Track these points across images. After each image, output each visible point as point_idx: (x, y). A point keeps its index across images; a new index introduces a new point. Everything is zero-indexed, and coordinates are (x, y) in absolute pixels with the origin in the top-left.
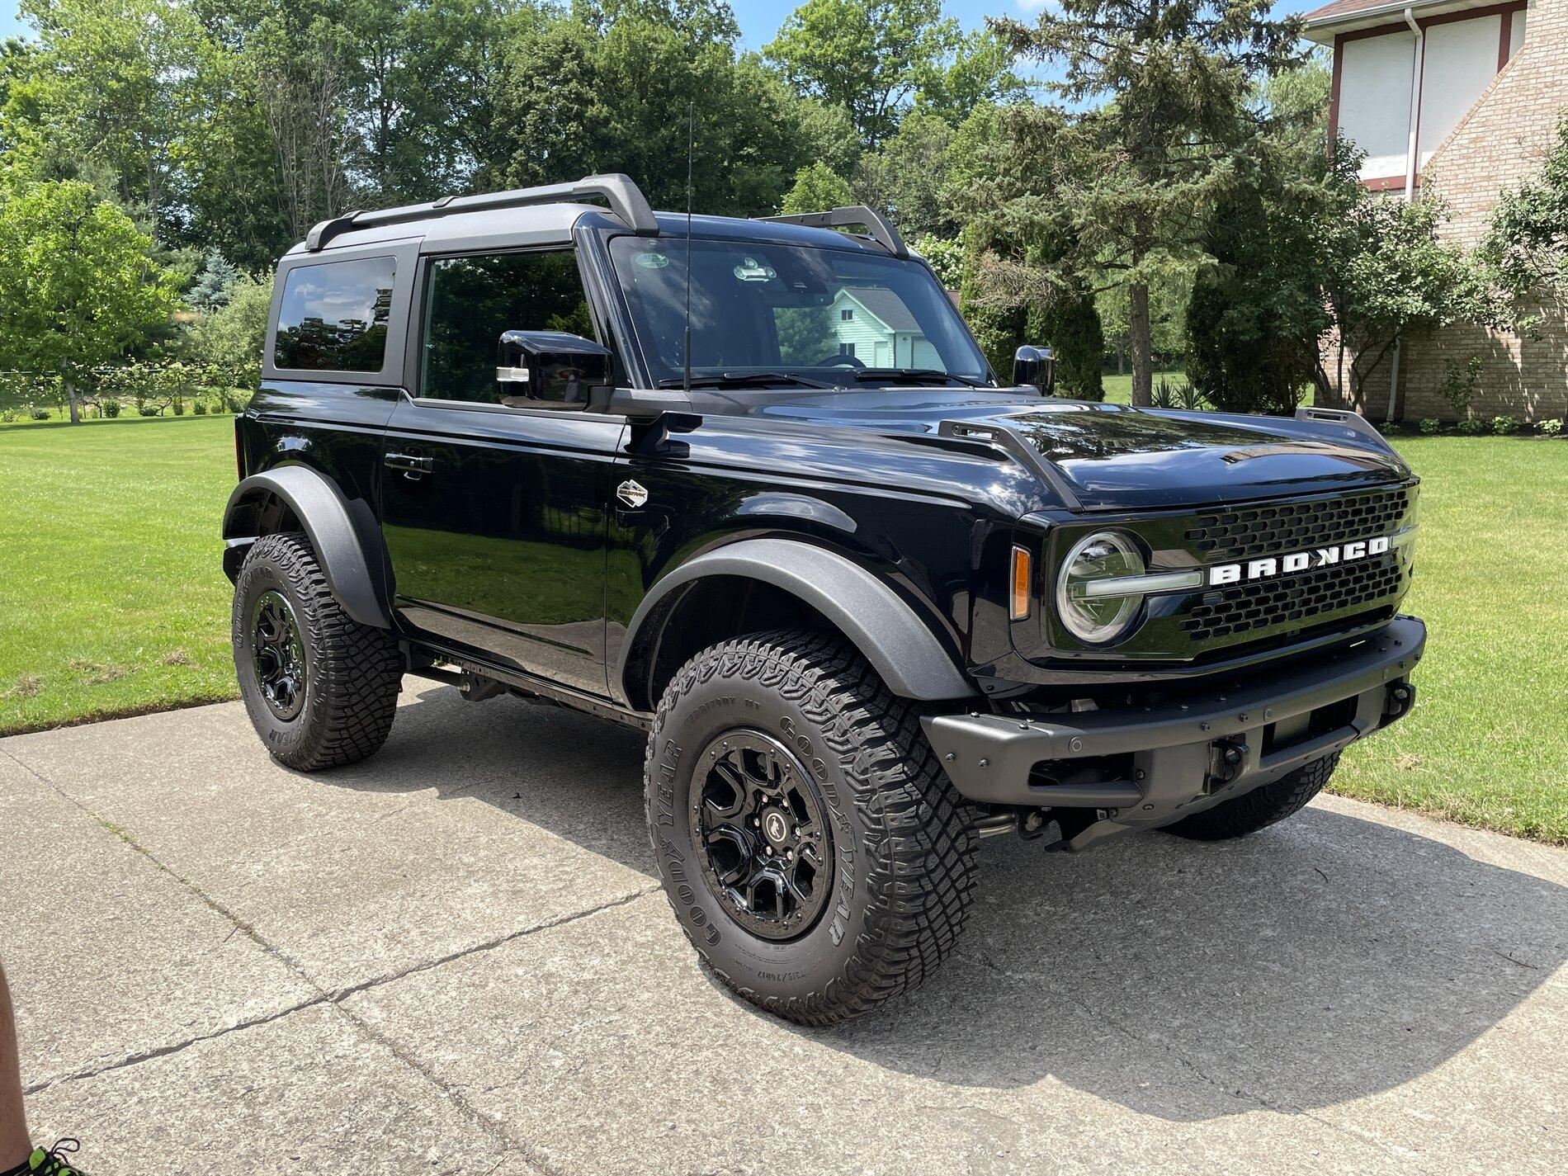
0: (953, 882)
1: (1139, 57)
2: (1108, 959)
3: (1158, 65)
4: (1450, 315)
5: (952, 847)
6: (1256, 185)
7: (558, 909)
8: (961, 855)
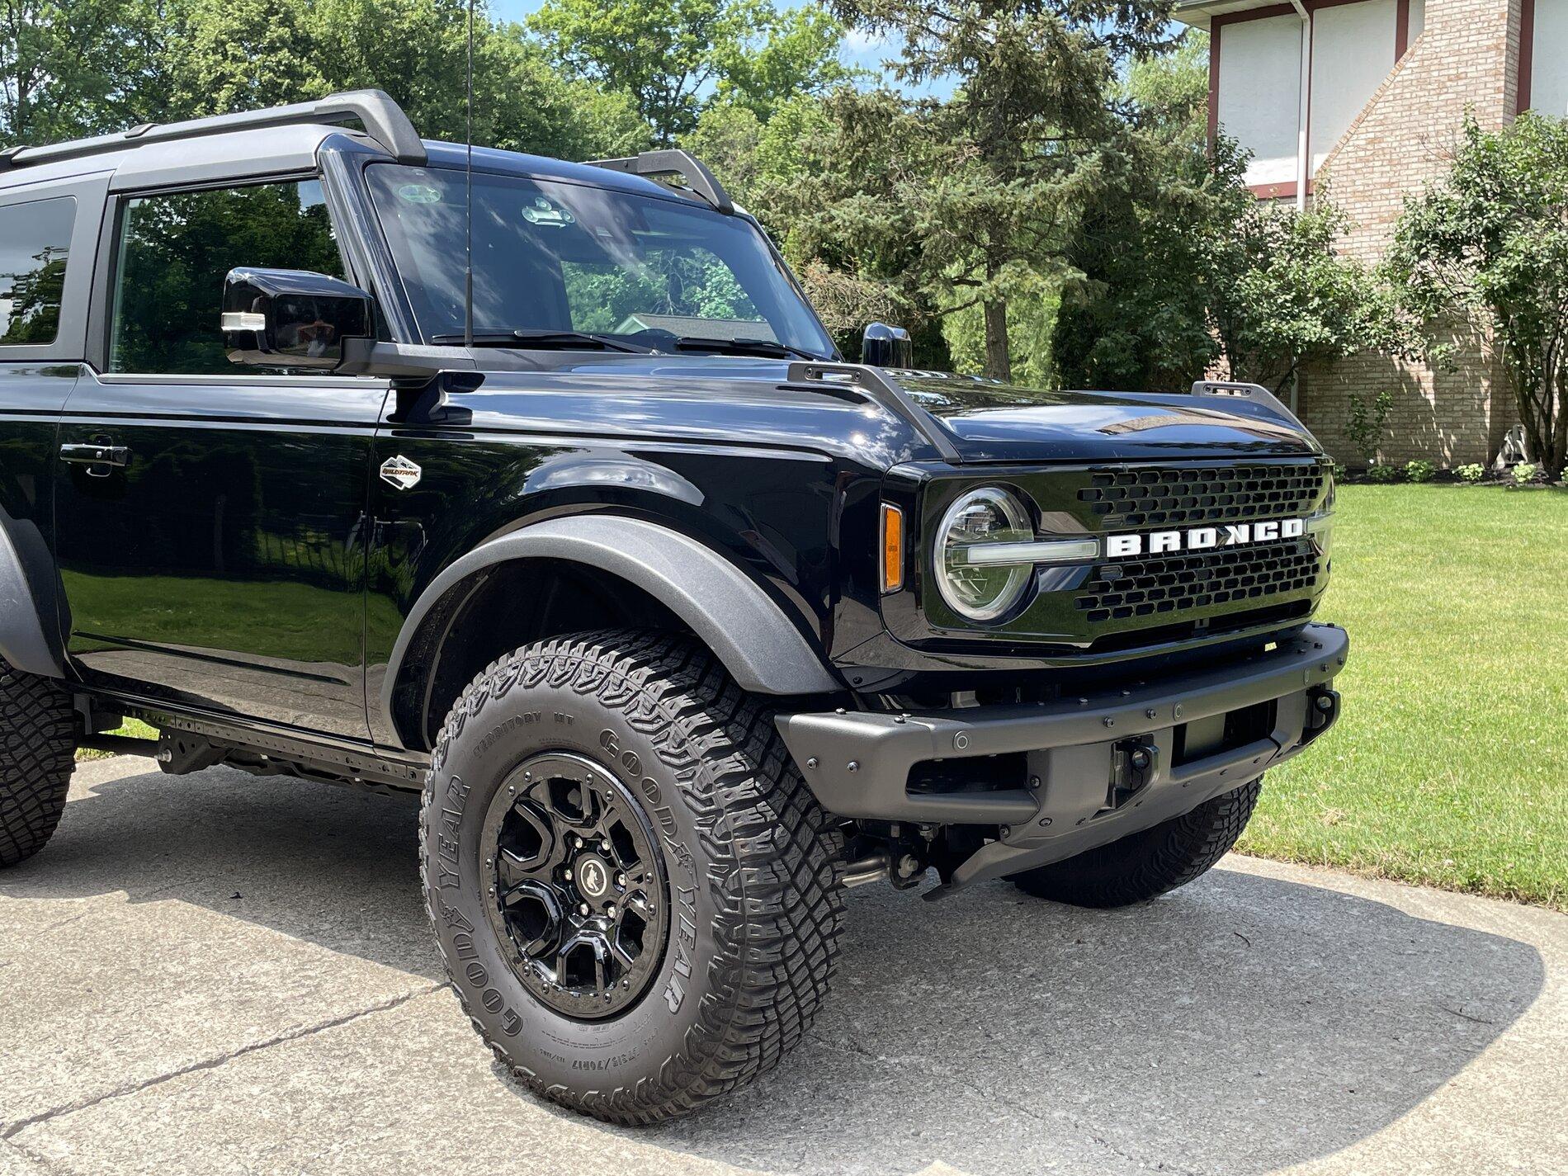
0: (818, 925)
1: (990, 32)
2: (1000, 1037)
3: (1011, 43)
4: (1353, 343)
5: (815, 882)
6: (1126, 188)
7: (301, 1018)
8: (825, 891)
